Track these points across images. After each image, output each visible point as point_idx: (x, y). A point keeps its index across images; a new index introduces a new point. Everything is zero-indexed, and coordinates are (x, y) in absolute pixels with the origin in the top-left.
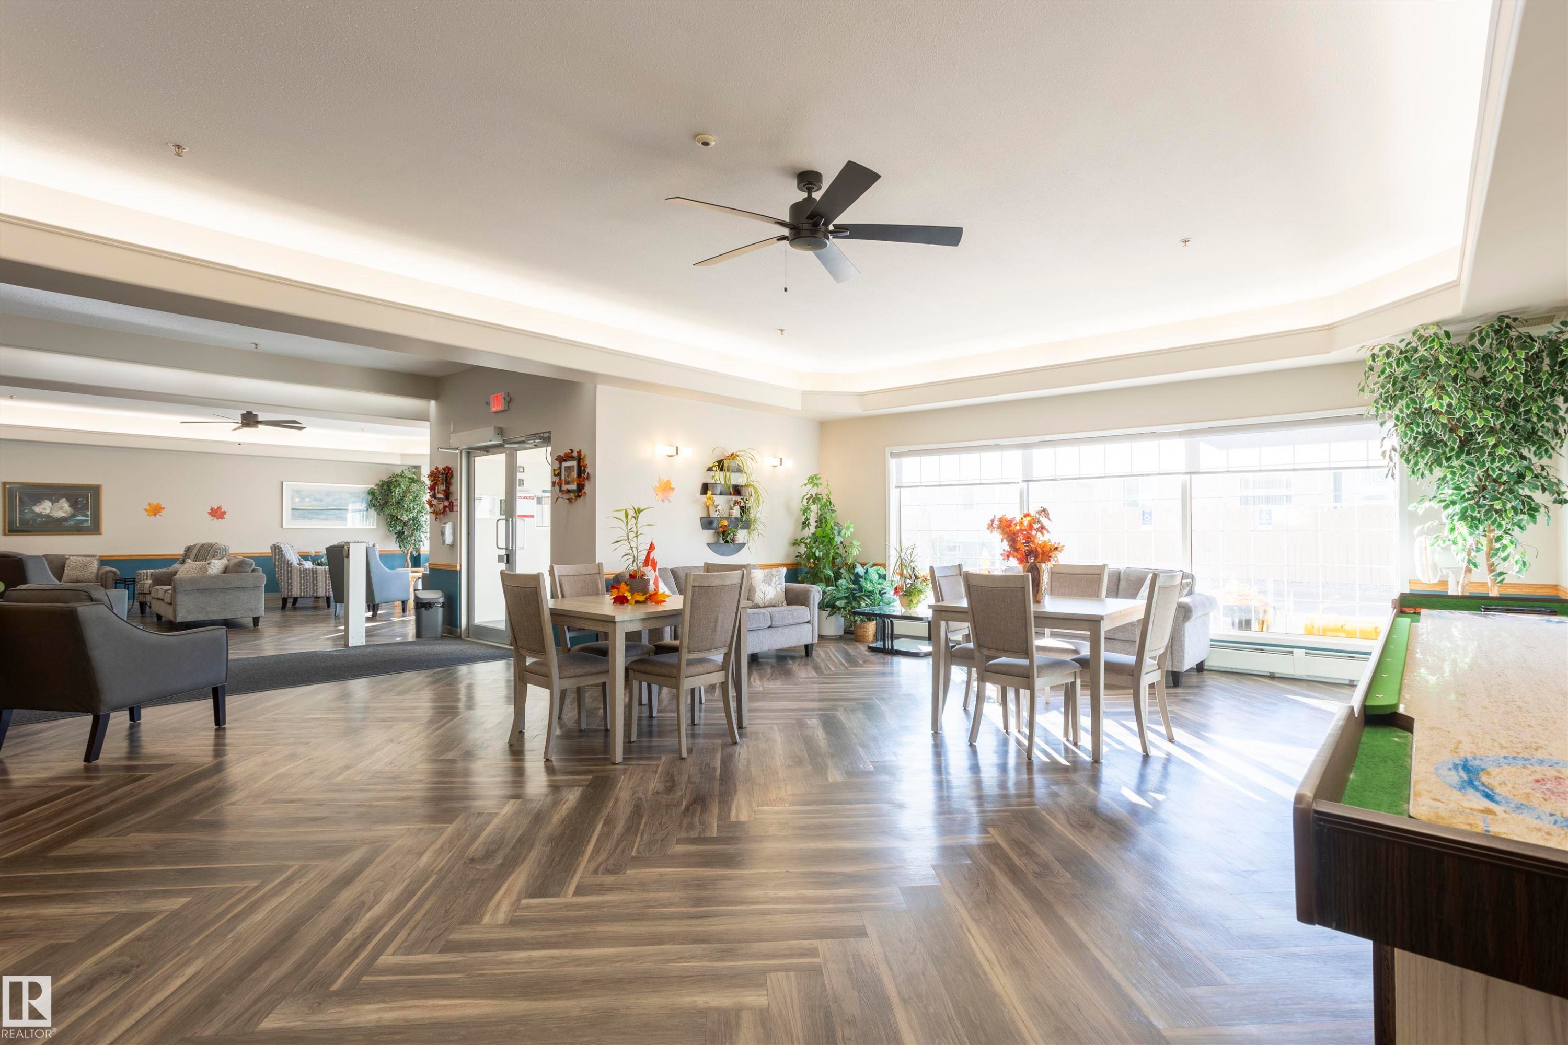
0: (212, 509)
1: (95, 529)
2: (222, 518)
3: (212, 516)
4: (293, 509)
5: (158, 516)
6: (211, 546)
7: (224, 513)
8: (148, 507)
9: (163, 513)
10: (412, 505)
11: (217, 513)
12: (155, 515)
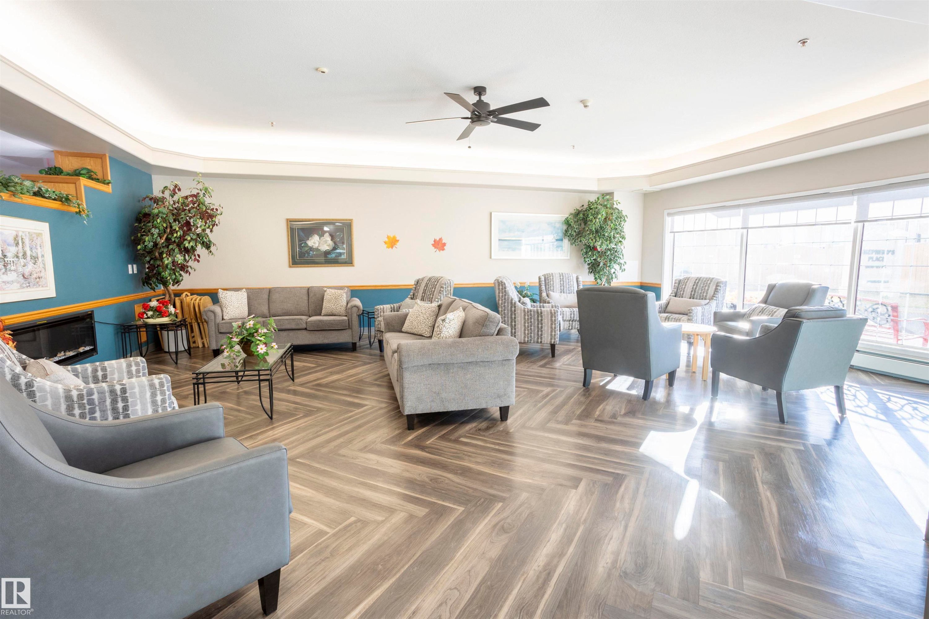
0: (435, 241)
1: (349, 262)
2: (443, 250)
3: (435, 248)
4: (499, 240)
5: (394, 248)
6: (437, 280)
7: (444, 244)
8: (387, 240)
9: (398, 245)
10: (612, 234)
11: (439, 245)
12: (392, 248)
